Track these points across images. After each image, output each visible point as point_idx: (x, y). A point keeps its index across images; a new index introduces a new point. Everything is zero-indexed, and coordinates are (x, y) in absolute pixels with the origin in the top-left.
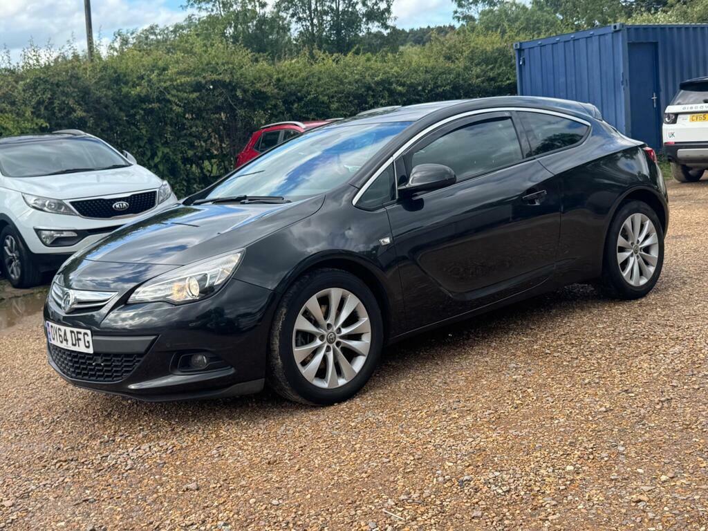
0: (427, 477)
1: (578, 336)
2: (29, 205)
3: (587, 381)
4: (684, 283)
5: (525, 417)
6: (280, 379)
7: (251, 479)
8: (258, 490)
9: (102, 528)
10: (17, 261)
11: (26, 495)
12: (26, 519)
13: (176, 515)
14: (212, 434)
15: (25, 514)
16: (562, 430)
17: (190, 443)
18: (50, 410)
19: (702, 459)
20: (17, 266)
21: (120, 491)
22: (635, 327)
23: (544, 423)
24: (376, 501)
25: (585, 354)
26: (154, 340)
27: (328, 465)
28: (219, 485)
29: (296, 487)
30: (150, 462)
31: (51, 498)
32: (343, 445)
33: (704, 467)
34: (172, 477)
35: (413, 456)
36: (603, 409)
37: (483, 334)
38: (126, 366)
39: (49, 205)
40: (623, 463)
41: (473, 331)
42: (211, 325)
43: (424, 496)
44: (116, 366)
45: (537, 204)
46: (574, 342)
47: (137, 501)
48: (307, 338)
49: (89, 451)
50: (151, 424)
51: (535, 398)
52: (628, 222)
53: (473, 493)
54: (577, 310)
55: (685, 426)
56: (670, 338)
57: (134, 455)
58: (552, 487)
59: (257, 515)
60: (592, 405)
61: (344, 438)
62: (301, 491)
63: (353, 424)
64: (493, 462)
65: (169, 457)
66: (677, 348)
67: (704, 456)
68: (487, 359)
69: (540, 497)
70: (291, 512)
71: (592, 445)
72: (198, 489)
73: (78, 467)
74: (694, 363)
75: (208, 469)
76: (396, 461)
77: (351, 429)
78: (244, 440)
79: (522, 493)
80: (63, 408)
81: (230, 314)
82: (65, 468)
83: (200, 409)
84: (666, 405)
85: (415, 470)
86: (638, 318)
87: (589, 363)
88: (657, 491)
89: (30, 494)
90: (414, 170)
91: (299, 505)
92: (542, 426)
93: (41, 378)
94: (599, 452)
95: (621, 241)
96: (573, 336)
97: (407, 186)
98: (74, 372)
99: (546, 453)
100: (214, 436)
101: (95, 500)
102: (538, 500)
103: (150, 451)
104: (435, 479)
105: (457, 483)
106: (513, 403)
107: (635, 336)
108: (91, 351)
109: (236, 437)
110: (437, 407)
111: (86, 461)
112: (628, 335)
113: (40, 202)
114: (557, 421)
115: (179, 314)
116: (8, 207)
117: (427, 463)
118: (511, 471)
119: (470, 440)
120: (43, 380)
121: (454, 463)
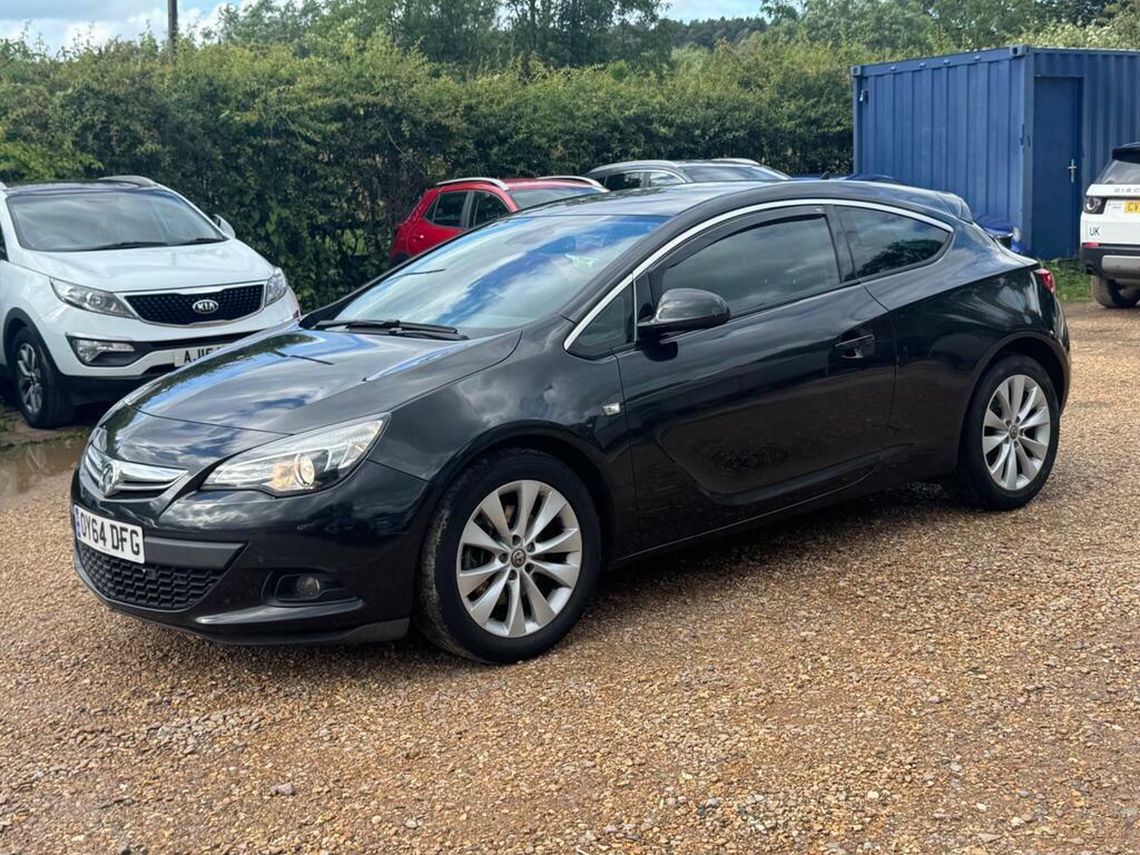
0: (650, 797)
1: (910, 570)
2: (60, 297)
3: (915, 649)
4: (1089, 487)
5: (813, 704)
6: (434, 620)
7: (377, 782)
8: (386, 801)
9: (142, 849)
10: (37, 385)
11: (27, 787)
12: (25, 827)
13: (256, 835)
14: (322, 700)
15: (24, 818)
16: (868, 729)
17: (287, 715)
18: (73, 644)
19: (1079, 794)
20: (38, 392)
21: (172, 789)
22: (1003, 559)
23: (840, 715)
24: (568, 831)
25: (919, 601)
26: (241, 550)
27: (498, 766)
28: (326, 790)
29: (445, 800)
30: (223, 742)
31: (66, 794)
32: (525, 734)
33: (1081, 807)
34: (255, 769)
35: (632, 759)
36: (936, 698)
37: (762, 555)
38: (193, 587)
39: (92, 299)
40: (956, 793)
41: (747, 549)
42: (331, 528)
43: (643, 828)
44: (178, 586)
45: (858, 356)
46: (902, 579)
47: (199, 808)
48: (480, 556)
49: (129, 717)
50: (229, 678)
51: (831, 672)
52: (1003, 389)
53: (718, 828)
54: (915, 524)
55: (1059, 736)
56: (1055, 583)
57: (199, 729)
58: (842, 825)
59: (382, 842)
60: (919, 690)
61: (528, 722)
62: (453, 808)
63: (543, 699)
64: (754, 776)
65: (253, 737)
66: (1064, 601)
67: (1082, 789)
68: (764, 600)
69: (821, 842)
70: (435, 841)
71: (911, 758)
72: (293, 794)
73: (111, 744)
74: (1086, 628)
75: (313, 761)
76: (604, 766)
77: (540, 706)
78: (371, 716)
79: (795, 833)
80: (94, 641)
81: (362, 511)
82: (90, 743)
83: (308, 657)
84: (1033, 698)
85: (633, 783)
86: (1009, 544)
87: (922, 617)
88: (1004, 842)
89: (34, 785)
90: (664, 298)
91: (449, 831)
92: (838, 720)
93: (63, 587)
94: (921, 771)
95: (990, 418)
96: (902, 569)
97: (652, 322)
98: (113, 589)
99: (839, 767)
100: (326, 704)
101: (134, 802)
102: (819, 846)
103: (224, 724)
104: (662, 801)
105: (694, 811)
106: (796, 678)
107: (1000, 574)
108: (141, 559)
109: (359, 709)
110: (677, 677)
111: (124, 734)
112: (989, 572)
113: (77, 295)
114: (861, 714)
115: (280, 510)
116: (26, 298)
117: (653, 773)
118: (781, 795)
119: (724, 737)
120: (66, 590)
121: (694, 775)
